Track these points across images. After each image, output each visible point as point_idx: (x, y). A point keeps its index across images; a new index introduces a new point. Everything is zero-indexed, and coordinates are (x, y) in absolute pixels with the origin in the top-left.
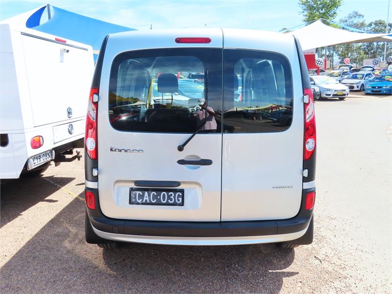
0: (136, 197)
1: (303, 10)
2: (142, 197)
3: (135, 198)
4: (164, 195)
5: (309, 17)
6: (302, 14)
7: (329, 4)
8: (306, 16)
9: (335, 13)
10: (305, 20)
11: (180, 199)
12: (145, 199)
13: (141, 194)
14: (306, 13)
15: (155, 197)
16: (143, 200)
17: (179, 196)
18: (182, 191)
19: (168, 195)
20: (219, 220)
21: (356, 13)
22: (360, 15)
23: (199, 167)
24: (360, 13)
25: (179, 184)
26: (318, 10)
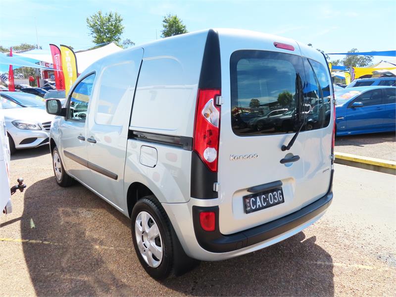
0: (250, 204)
1: (92, 33)
2: (255, 203)
3: (250, 206)
4: (270, 195)
5: (98, 39)
6: (91, 35)
7: (113, 31)
8: (95, 37)
9: (119, 38)
10: (94, 42)
11: (281, 196)
12: (258, 204)
13: (254, 200)
14: (95, 35)
15: (265, 200)
16: (256, 207)
17: (280, 194)
18: (281, 189)
19: (273, 195)
21: (129, 41)
22: (132, 43)
23: (292, 164)
24: (132, 41)
26: (105, 34)
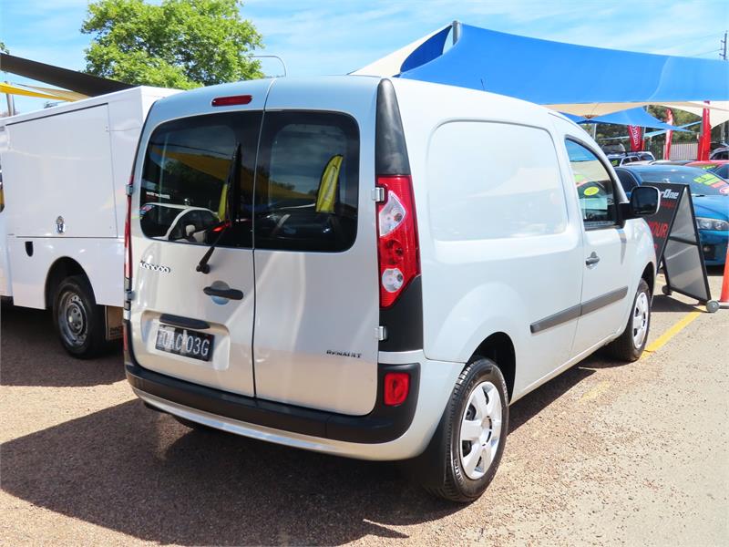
2: (168, 339)
3: (162, 340)
4: (190, 340)
11: (207, 350)
12: (171, 343)
13: (168, 334)
15: (181, 342)
16: (168, 345)
17: (206, 345)
18: (211, 338)
19: (194, 341)
20: (253, 396)
23: (227, 302)
25: (206, 325)
